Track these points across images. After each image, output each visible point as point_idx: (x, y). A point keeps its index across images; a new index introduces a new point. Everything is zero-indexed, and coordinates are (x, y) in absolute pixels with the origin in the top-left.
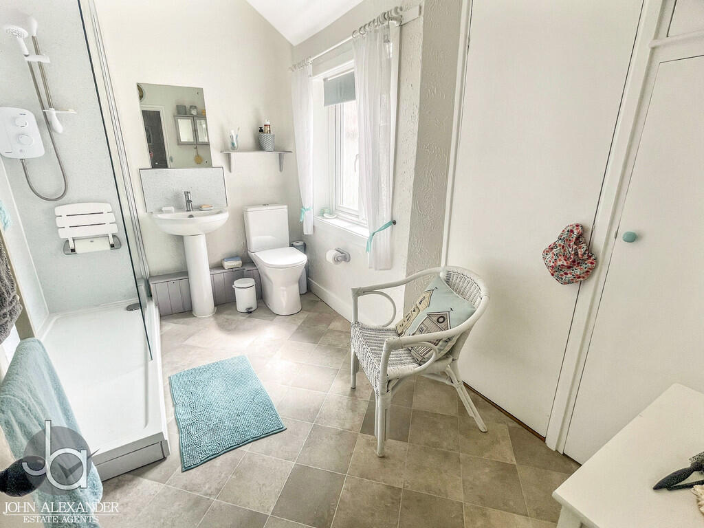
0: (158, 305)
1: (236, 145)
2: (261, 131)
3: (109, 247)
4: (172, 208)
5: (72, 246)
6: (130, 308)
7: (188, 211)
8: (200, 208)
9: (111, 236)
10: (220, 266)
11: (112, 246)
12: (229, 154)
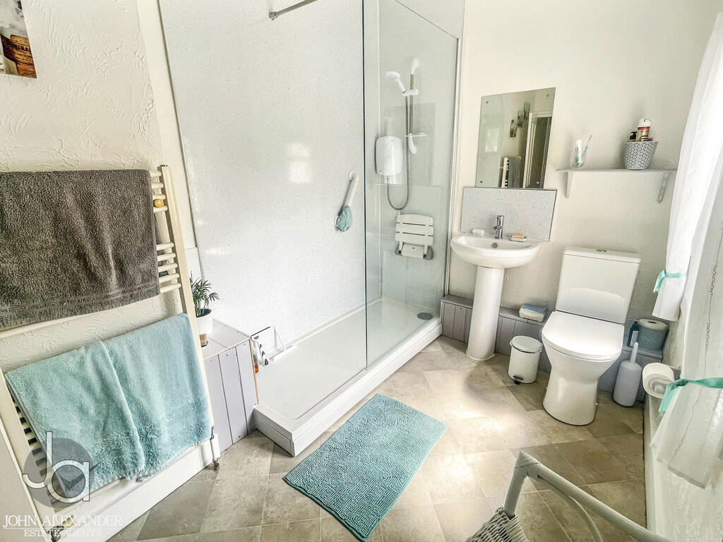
0: (442, 323)
1: (580, 161)
2: (633, 137)
3: (422, 257)
4: (482, 232)
5: (400, 249)
6: (421, 316)
7: (496, 238)
8: (509, 237)
9: (426, 247)
10: (515, 310)
11: (425, 256)
12: (566, 174)
